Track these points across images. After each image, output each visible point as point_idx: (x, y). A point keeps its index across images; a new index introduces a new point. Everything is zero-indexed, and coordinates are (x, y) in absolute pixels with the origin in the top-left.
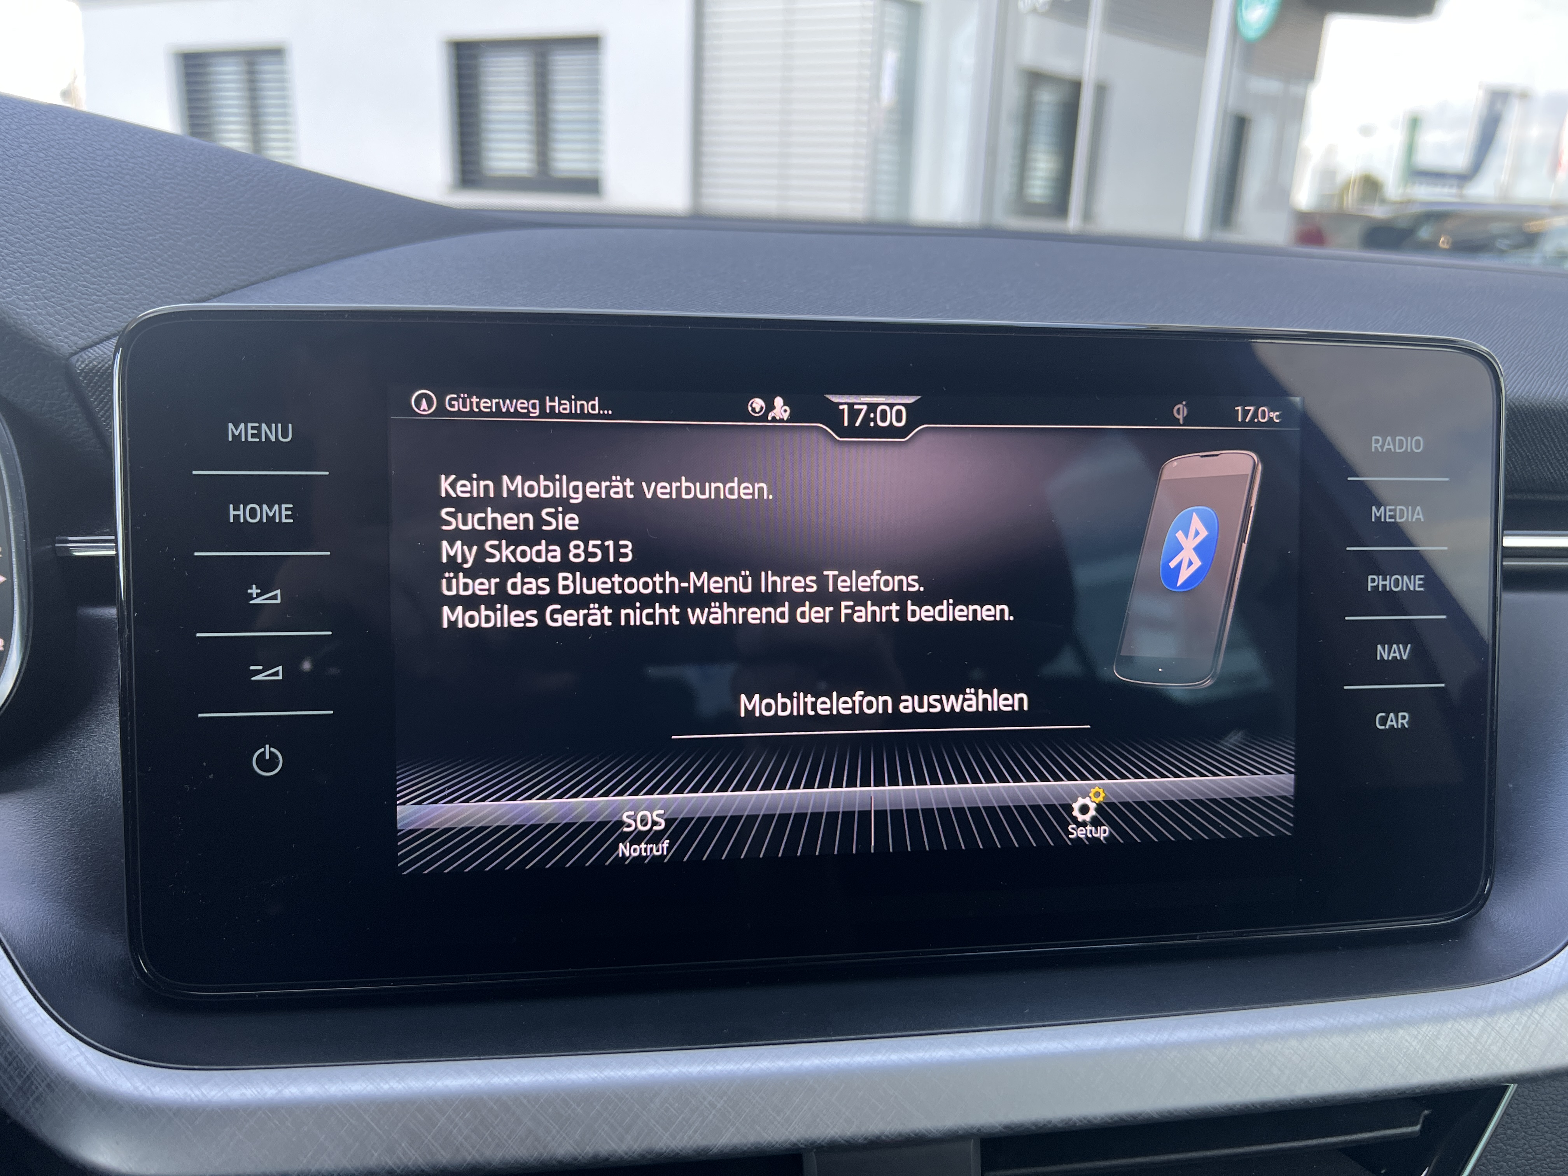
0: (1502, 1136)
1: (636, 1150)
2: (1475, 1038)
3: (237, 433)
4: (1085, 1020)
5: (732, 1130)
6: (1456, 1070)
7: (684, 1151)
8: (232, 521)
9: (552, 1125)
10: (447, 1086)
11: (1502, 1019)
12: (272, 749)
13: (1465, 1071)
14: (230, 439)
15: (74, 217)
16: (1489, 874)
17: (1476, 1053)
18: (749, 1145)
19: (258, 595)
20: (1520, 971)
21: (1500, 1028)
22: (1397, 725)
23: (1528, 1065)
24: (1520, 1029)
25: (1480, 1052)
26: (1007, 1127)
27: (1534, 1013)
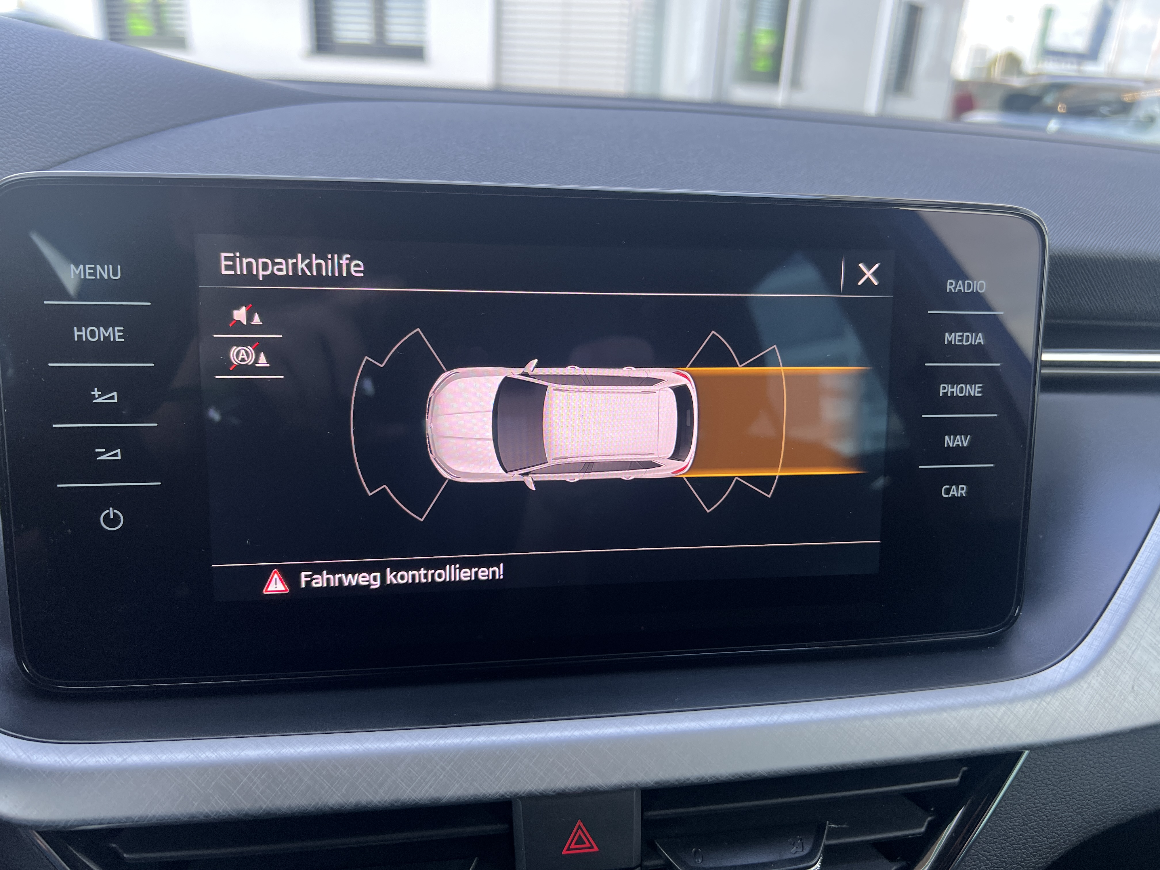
0: (1017, 787)
1: (387, 800)
2: (999, 719)
3: (78, 272)
5: (457, 786)
6: (983, 742)
7: (422, 801)
8: (76, 339)
9: (325, 783)
10: (248, 755)
11: (1019, 705)
12: (115, 511)
13: (990, 742)
14: (73, 277)
16: (1019, 603)
17: (998, 730)
18: (469, 796)
19: (100, 396)
20: (1035, 671)
21: (1017, 712)
22: (958, 494)
23: (1036, 738)
24: (1031, 713)
25: (1002, 729)
26: (656, 783)
27: (1043, 701)
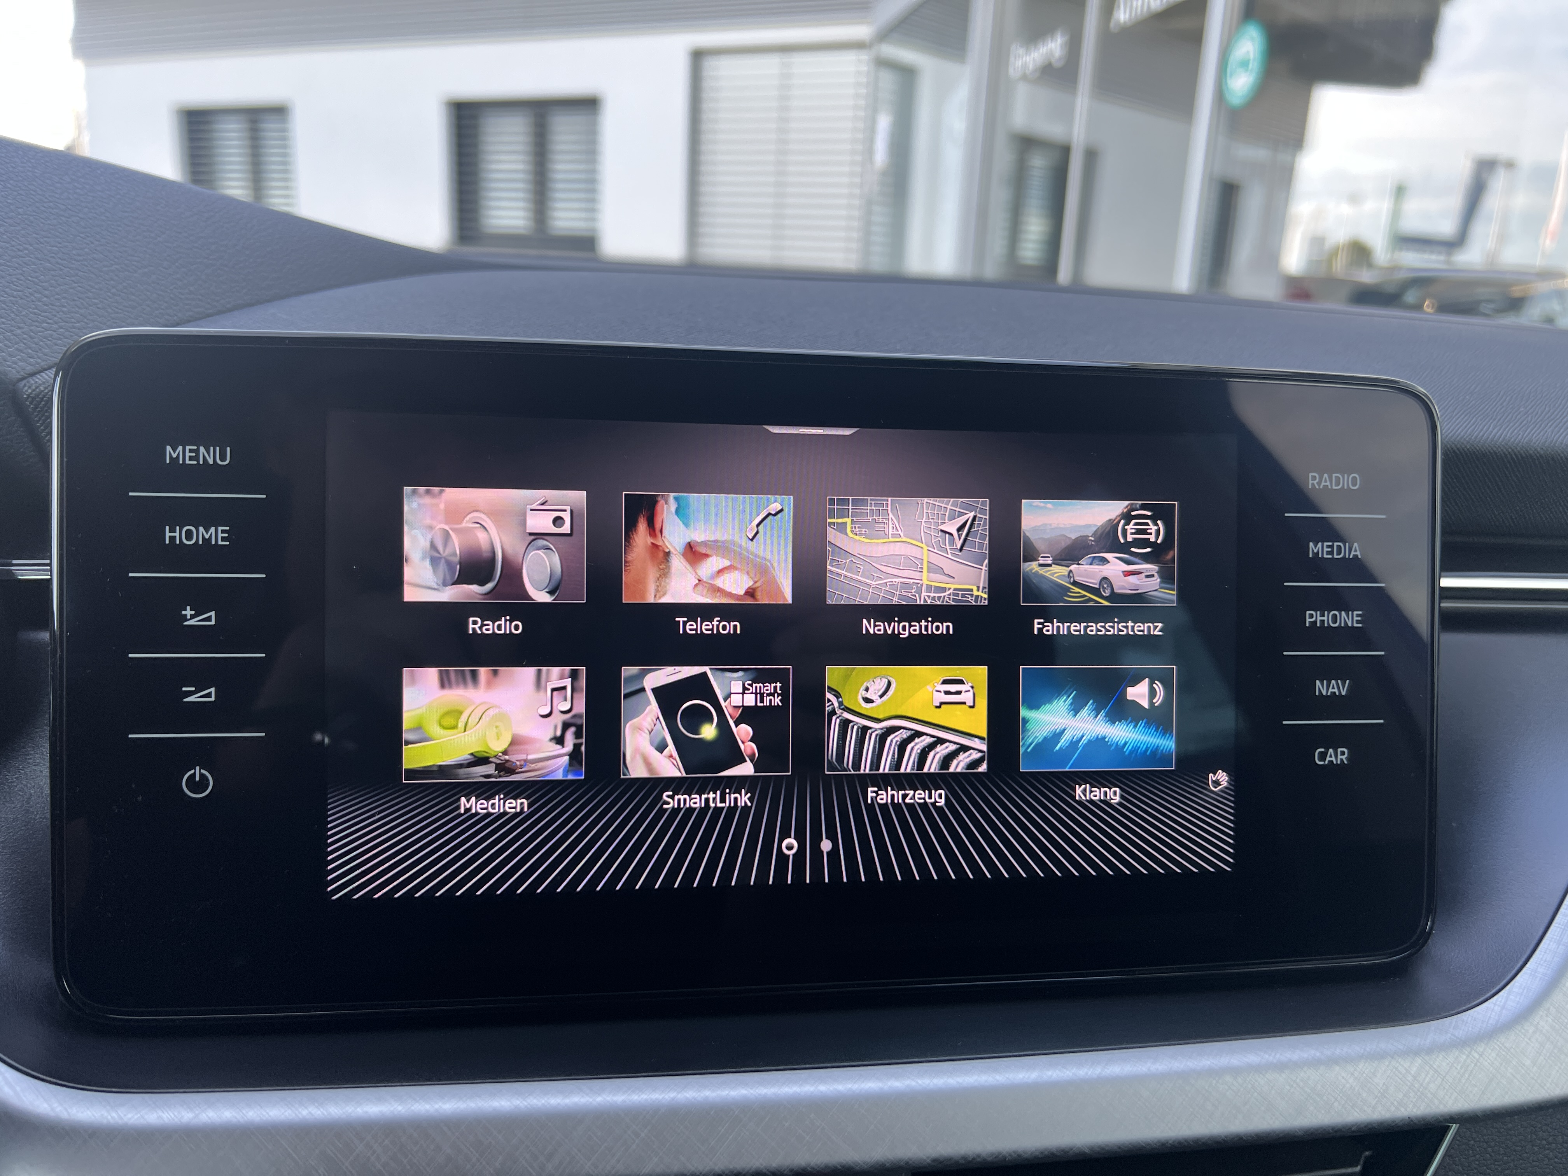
2: (1413, 1076)
3: (174, 456)
4: (1017, 1054)
6: (1393, 1109)
8: (167, 542)
9: (472, 1153)
10: (367, 1112)
11: (1441, 1057)
12: (203, 771)
13: (1403, 1110)
14: (168, 462)
15: (27, 246)
16: (1431, 911)
17: (1414, 1091)
19: (192, 617)
20: (1461, 1009)
21: (1439, 1066)
22: (1337, 761)
23: (1467, 1104)
24: (1459, 1068)
25: (1418, 1090)
26: (935, 1160)
27: (1473, 1051)
